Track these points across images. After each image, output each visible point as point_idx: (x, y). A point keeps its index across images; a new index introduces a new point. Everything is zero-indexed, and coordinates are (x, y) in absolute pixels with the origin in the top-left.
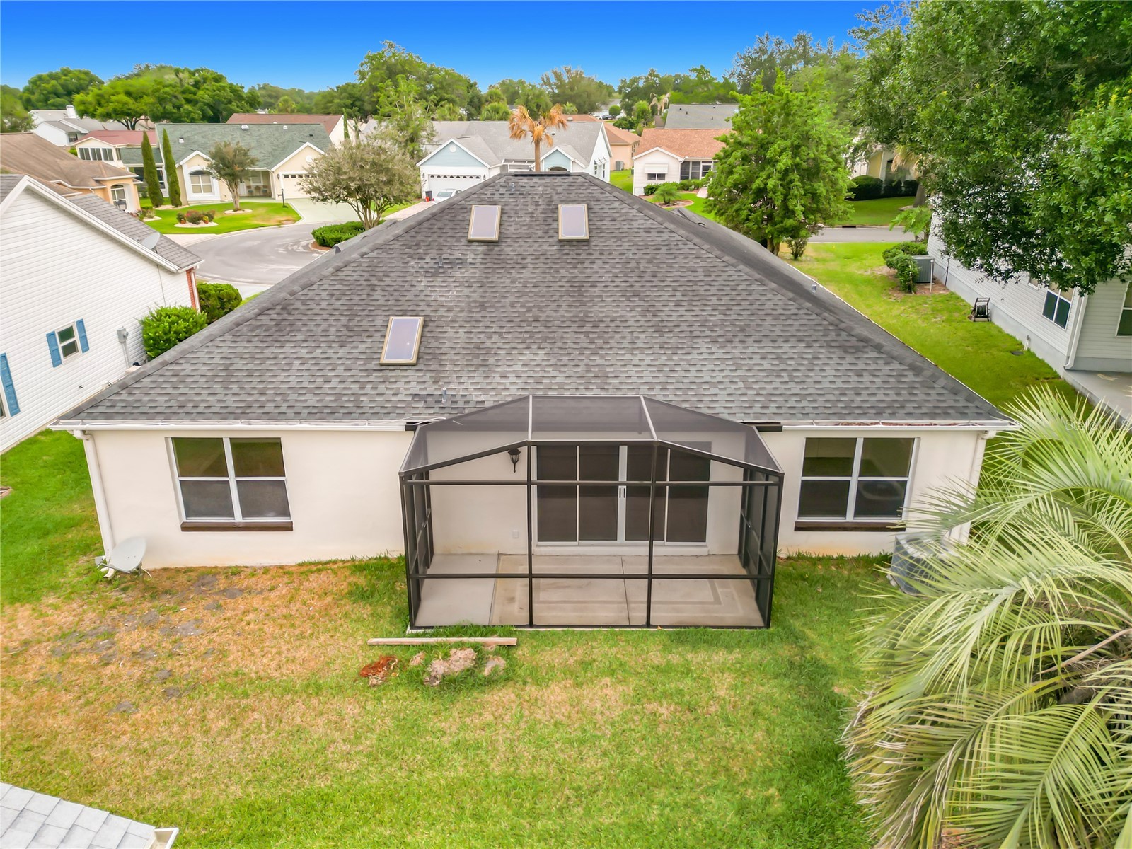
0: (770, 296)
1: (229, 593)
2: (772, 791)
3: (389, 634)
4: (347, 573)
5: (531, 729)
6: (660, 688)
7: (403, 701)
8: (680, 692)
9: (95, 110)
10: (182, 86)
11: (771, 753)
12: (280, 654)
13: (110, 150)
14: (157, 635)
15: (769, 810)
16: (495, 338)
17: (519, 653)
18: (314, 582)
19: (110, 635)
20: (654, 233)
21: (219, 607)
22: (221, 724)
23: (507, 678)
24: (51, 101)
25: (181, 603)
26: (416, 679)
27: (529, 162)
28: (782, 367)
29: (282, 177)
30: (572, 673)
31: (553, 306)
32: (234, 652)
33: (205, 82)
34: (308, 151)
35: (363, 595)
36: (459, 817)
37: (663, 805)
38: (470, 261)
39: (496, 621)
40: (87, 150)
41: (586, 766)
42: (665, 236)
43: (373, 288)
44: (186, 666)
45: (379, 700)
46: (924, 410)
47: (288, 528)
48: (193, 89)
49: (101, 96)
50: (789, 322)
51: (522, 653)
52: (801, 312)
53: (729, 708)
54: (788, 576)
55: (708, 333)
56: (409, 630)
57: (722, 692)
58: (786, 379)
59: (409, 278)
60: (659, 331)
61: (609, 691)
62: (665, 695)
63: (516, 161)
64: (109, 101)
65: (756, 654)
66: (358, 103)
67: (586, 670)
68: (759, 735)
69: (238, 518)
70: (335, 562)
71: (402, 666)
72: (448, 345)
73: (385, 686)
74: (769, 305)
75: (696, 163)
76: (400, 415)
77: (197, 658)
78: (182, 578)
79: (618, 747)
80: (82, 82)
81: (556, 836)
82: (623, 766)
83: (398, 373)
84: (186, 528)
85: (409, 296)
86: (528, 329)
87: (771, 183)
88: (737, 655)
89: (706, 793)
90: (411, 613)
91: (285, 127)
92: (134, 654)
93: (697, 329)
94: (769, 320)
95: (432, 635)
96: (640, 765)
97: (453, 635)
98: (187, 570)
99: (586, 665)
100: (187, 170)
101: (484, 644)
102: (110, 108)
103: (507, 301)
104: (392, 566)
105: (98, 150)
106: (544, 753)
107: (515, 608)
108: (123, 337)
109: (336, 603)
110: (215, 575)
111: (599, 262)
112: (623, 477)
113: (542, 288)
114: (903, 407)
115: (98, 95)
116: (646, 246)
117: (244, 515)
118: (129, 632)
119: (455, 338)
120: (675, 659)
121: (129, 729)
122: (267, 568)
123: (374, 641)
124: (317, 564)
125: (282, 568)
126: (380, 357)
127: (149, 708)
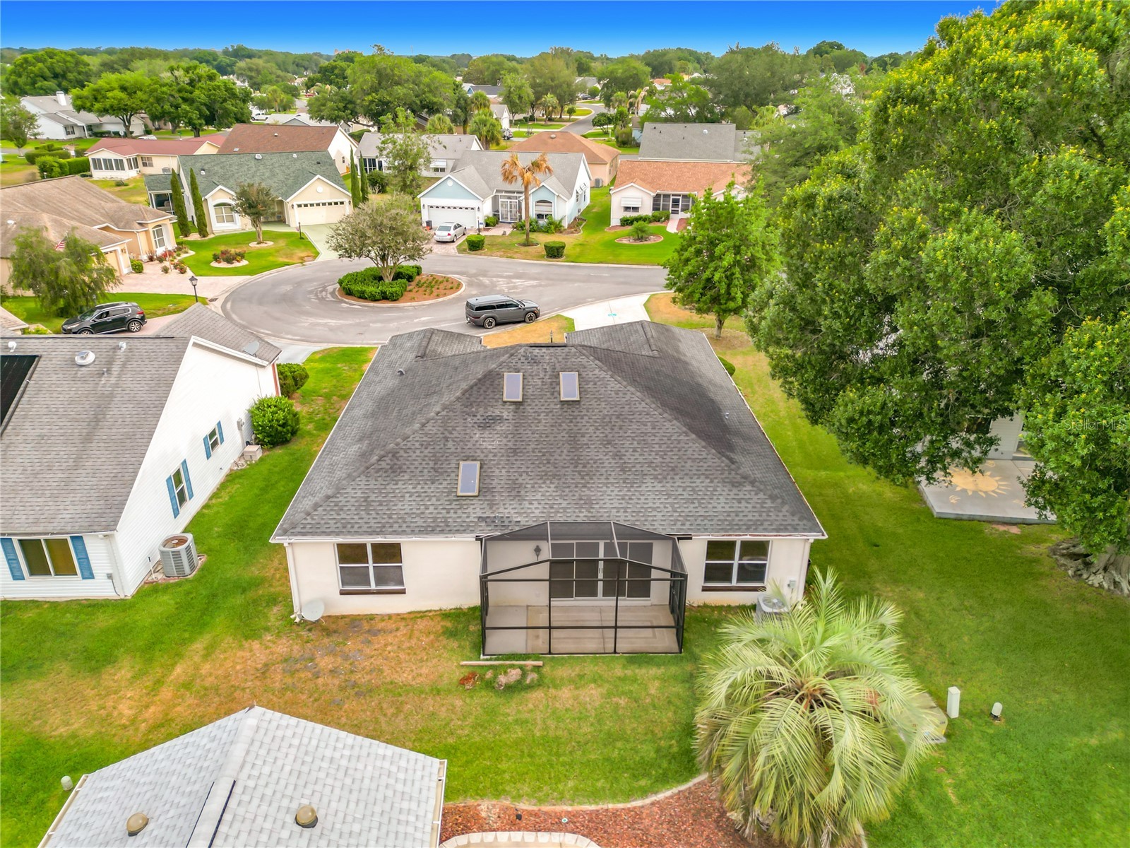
0: (691, 444)
1: (374, 632)
2: (673, 742)
3: (471, 659)
4: (439, 619)
5: (554, 713)
6: (620, 689)
7: (485, 698)
8: (631, 692)
9: (92, 105)
10: (178, 84)
11: (675, 723)
12: (412, 671)
13: (121, 161)
14: (339, 660)
15: (671, 751)
16: (524, 476)
17: (544, 670)
18: (421, 624)
19: (312, 660)
20: (621, 395)
21: (369, 642)
22: (391, 710)
23: (539, 684)
24: (39, 84)
25: (347, 639)
26: (490, 685)
27: (518, 192)
28: (695, 496)
29: (296, 207)
30: (574, 681)
31: (559, 451)
32: (387, 671)
33: (200, 81)
34: (318, 183)
35: (452, 634)
36: (522, 756)
37: (620, 749)
38: (505, 417)
39: (530, 651)
40: (99, 160)
41: (582, 731)
42: (628, 397)
43: (446, 439)
44: (362, 678)
45: (472, 697)
46: (774, 527)
47: (403, 592)
48: (189, 88)
49: (97, 91)
50: (701, 464)
51: (546, 670)
52: (709, 457)
53: (656, 701)
54: (696, 620)
55: (653, 472)
56: (482, 657)
57: (653, 691)
58: (697, 505)
59: (468, 431)
60: (623, 470)
61: (593, 692)
62: (624, 693)
63: (506, 192)
64: (105, 97)
65: (673, 669)
66: (350, 106)
67: (580, 679)
68: (670, 714)
69: (373, 586)
70: (430, 611)
71: (482, 678)
72: (496, 481)
73: (473, 690)
74: (690, 452)
75: (667, 196)
76: (472, 531)
77: (367, 674)
78: (342, 623)
79: (599, 721)
80: (68, 64)
81: (570, 765)
82: (601, 731)
83: (468, 502)
84: (343, 593)
85: (470, 445)
86: (544, 469)
87: (717, 277)
88: (662, 670)
89: (641, 743)
90: (481, 645)
91: (295, 156)
92: (331, 671)
93: (645, 469)
94: (689, 463)
95: (496, 660)
96: (609, 730)
97: (507, 660)
98: (343, 617)
99: (581, 677)
100: (211, 203)
101: (526, 666)
102: (108, 103)
103: (530, 448)
104: (464, 614)
105: (110, 160)
106: (561, 725)
107: (540, 642)
108: (240, 425)
109: (437, 639)
110: (360, 620)
111: (586, 418)
112: (601, 576)
113: (551, 438)
114: (762, 524)
115: (94, 90)
116: (616, 405)
117: (377, 584)
118: (322, 656)
119: (500, 476)
120: (629, 672)
121: (343, 714)
122: (390, 616)
123: (464, 662)
124: (419, 612)
125: (398, 615)
126: (457, 491)
127: (351, 702)
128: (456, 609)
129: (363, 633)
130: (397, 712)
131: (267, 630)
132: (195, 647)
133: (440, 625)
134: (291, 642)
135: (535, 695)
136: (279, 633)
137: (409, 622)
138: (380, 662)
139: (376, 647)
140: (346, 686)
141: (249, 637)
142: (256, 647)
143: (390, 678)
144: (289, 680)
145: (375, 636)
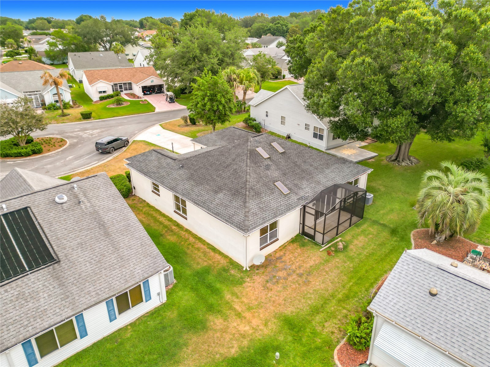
7: (342, 255)
14: (284, 271)
23: (348, 244)
45: (338, 257)
47: (278, 240)
53: (377, 232)
56: (322, 246)
57: (372, 230)
59: (265, 173)
65: (368, 223)
69: (269, 242)
70: (285, 243)
71: (332, 251)
75: (117, 84)
76: (300, 204)
84: (261, 249)
90: (317, 243)
92: (288, 275)
101: (338, 241)
104: (296, 239)
111: (292, 156)
121: (314, 282)
122: (275, 251)
123: (321, 250)
124: (282, 246)
125: (277, 250)
126: (283, 193)
127: (310, 278)
128: (292, 239)
129: (276, 260)
130: (327, 272)
131: (243, 278)
132: (228, 298)
133: (295, 245)
134: (258, 276)
135: (351, 247)
136: (248, 276)
137: (285, 250)
138: (297, 264)
139: (288, 261)
140: (300, 275)
141: (241, 284)
142: (249, 284)
143: (308, 266)
144: (280, 285)
145: (281, 259)
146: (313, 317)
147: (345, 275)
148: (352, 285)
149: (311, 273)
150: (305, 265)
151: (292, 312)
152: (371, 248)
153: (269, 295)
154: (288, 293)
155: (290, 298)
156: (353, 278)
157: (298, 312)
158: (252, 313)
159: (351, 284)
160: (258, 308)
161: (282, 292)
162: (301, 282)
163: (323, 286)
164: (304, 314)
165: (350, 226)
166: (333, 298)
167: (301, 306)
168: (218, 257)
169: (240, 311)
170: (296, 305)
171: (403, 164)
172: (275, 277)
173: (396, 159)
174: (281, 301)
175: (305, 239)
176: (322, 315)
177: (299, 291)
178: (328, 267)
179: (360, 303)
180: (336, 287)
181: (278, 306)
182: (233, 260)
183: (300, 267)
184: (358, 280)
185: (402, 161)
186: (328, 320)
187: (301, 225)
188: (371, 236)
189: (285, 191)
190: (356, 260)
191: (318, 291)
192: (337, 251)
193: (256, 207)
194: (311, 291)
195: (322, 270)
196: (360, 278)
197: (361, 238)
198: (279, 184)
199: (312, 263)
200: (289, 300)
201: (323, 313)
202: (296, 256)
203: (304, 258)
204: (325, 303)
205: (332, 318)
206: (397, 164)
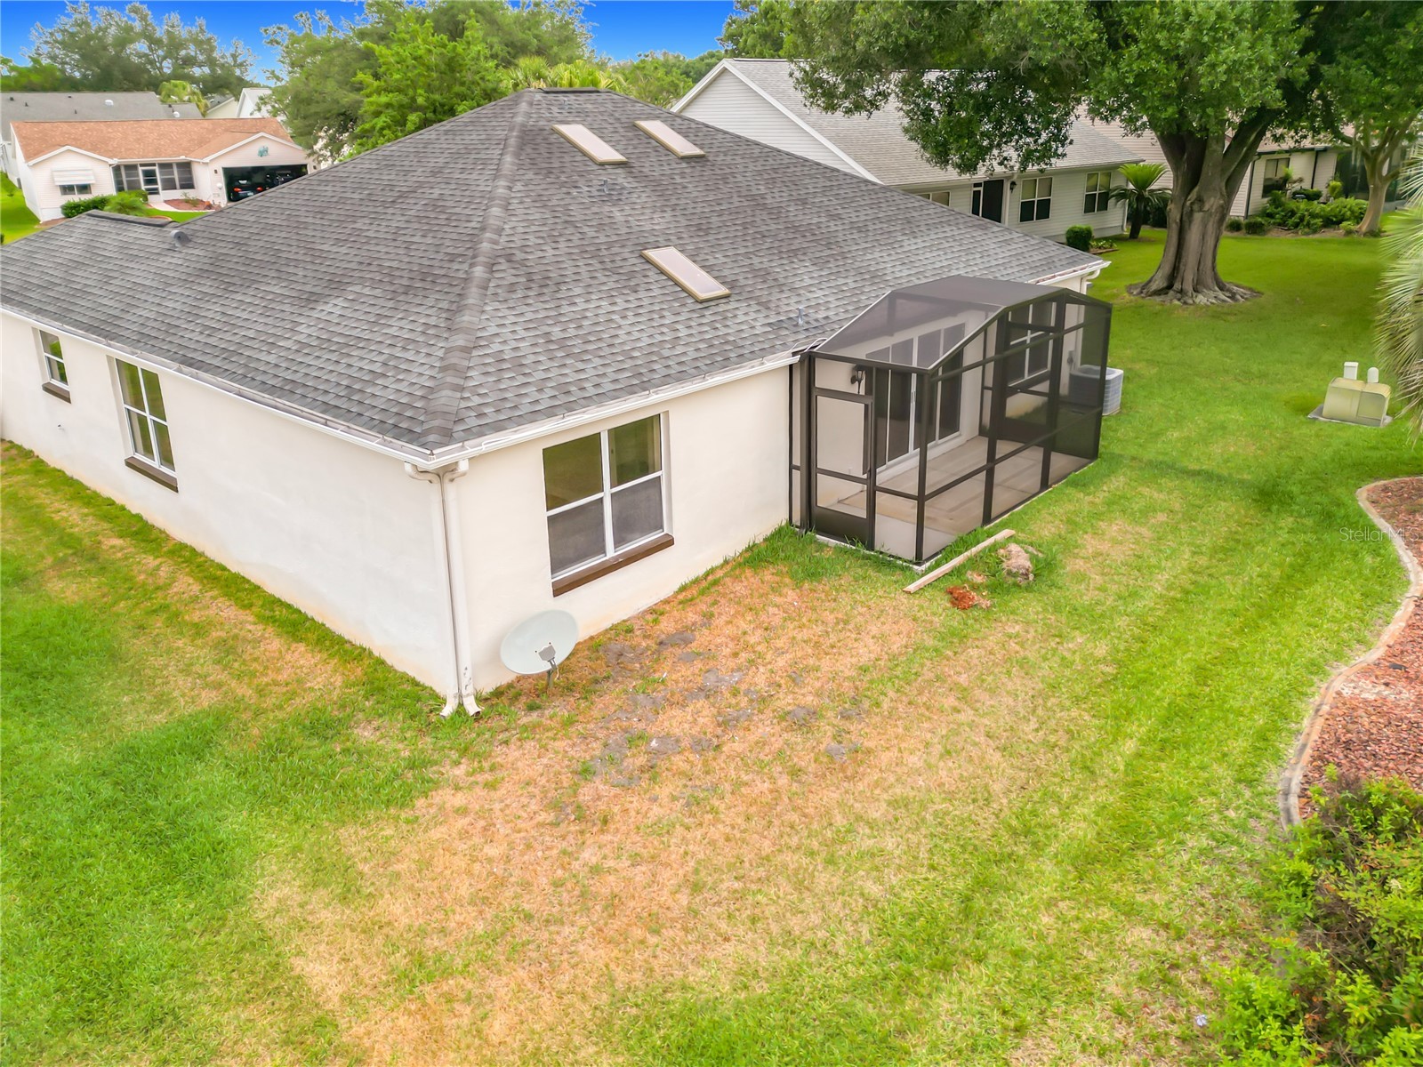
3: (909, 580)
6: (1135, 511)
7: (1032, 603)
8: (1147, 507)
21: (698, 653)
26: (1006, 587)
35: (811, 574)
38: (627, 185)
47: (667, 543)
56: (917, 569)
61: (1117, 527)
67: (1079, 525)
69: (610, 552)
70: (712, 571)
73: (997, 604)
76: (784, 346)
83: (724, 307)
84: (558, 590)
85: (623, 229)
88: (1121, 477)
99: (1071, 523)
103: (715, 222)
104: (775, 548)
109: (804, 590)
114: (1054, 261)
117: (617, 543)
119: (722, 263)
120: (1103, 494)
121: (894, 753)
122: (652, 611)
123: (912, 587)
124: (696, 581)
125: (667, 602)
126: (691, 295)
127: (863, 733)
129: (658, 652)
130: (964, 695)
131: (426, 764)
132: (271, 903)
133: (768, 575)
134: (529, 745)
135: (1073, 565)
136: (464, 751)
137: (709, 599)
138: (781, 662)
139: (727, 651)
140: (802, 721)
141: (405, 800)
142: (459, 800)
143: (845, 665)
144: (664, 792)
145: (687, 642)
146: (910, 1005)
147: (1077, 700)
148: (1139, 755)
149: (866, 704)
150: (826, 664)
151: (745, 975)
152: (1185, 564)
153: (589, 855)
154: (716, 833)
155: (731, 867)
156: (1129, 713)
157: (795, 972)
158: (424, 1010)
159: (1130, 746)
160: (483, 959)
161: (679, 830)
162: (804, 760)
163: (947, 772)
164: (837, 980)
165: (1045, 484)
166: (1035, 844)
167: (815, 919)
168: (302, 657)
169: (334, 1004)
170: (779, 918)
171: (1201, 299)
172: (639, 738)
173: (1170, 287)
174: (665, 897)
175: (821, 547)
176: (974, 982)
177: (794, 817)
178: (969, 667)
179: (1231, 867)
180: (1039, 773)
181: (638, 933)
182: (390, 669)
183: (795, 678)
184: (1166, 722)
185: (1196, 290)
186: (1030, 1017)
187: (797, 474)
188: (1162, 517)
189: (703, 284)
190: (1121, 622)
191: (923, 806)
192: (1004, 583)
193: (523, 334)
194: (877, 812)
195: (930, 682)
196: (1175, 714)
197: (1114, 527)
198: (669, 258)
199: (866, 650)
200: (729, 884)
201: (980, 959)
202: (777, 621)
203: (819, 629)
204: (984, 884)
205: (1058, 1001)
206: (1176, 302)
